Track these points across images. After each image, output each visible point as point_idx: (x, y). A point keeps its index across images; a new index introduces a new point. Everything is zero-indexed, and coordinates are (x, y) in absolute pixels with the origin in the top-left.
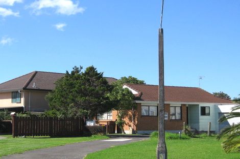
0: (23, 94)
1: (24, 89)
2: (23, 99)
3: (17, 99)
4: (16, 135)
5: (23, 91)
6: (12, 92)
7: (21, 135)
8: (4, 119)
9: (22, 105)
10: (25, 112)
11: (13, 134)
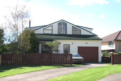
0: (114, 43)
1: (115, 40)
2: (114, 45)
3: (111, 45)
4: (113, 64)
5: (114, 41)
6: (109, 42)
7: (116, 64)
8: (105, 56)
9: (114, 48)
10: (116, 52)
11: (112, 63)
